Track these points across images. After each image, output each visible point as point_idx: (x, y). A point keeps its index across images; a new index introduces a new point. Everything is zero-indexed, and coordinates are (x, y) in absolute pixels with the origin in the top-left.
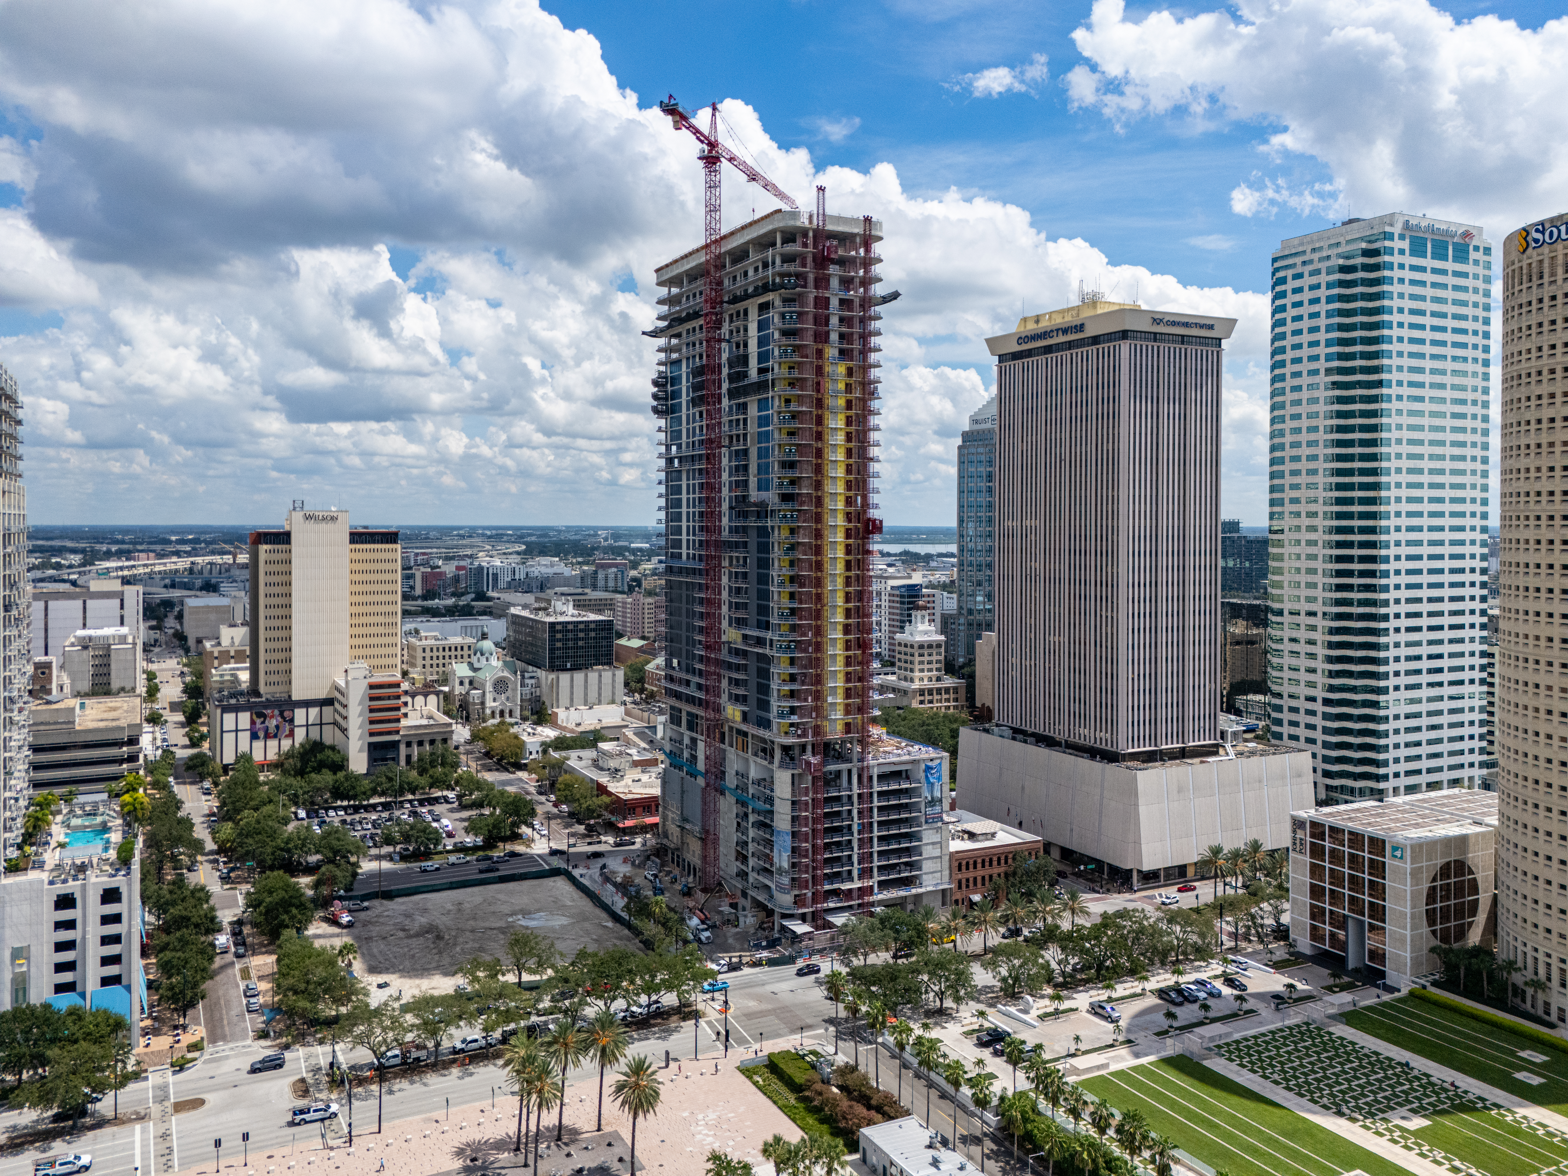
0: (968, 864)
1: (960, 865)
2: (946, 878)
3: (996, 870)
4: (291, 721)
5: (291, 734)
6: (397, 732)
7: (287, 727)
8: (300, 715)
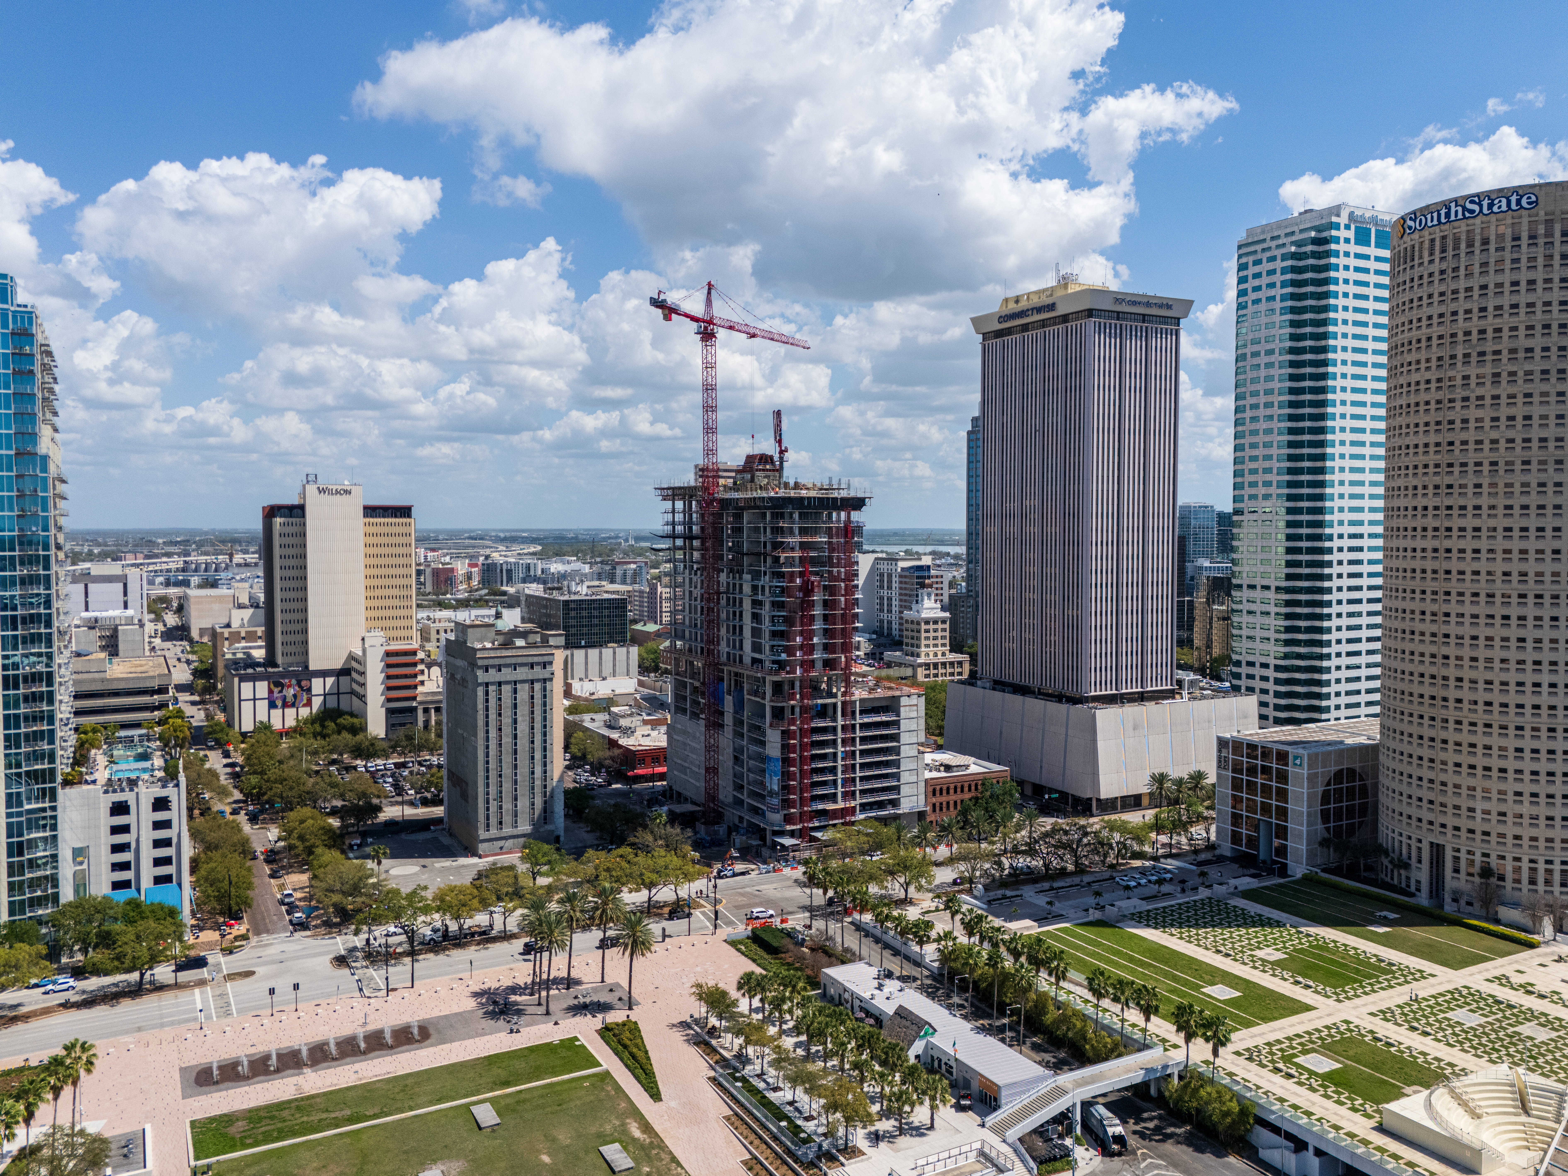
0: (941, 790)
1: (934, 790)
2: (922, 802)
3: (967, 795)
4: (309, 690)
5: (309, 703)
6: (414, 698)
7: (305, 697)
8: (318, 685)
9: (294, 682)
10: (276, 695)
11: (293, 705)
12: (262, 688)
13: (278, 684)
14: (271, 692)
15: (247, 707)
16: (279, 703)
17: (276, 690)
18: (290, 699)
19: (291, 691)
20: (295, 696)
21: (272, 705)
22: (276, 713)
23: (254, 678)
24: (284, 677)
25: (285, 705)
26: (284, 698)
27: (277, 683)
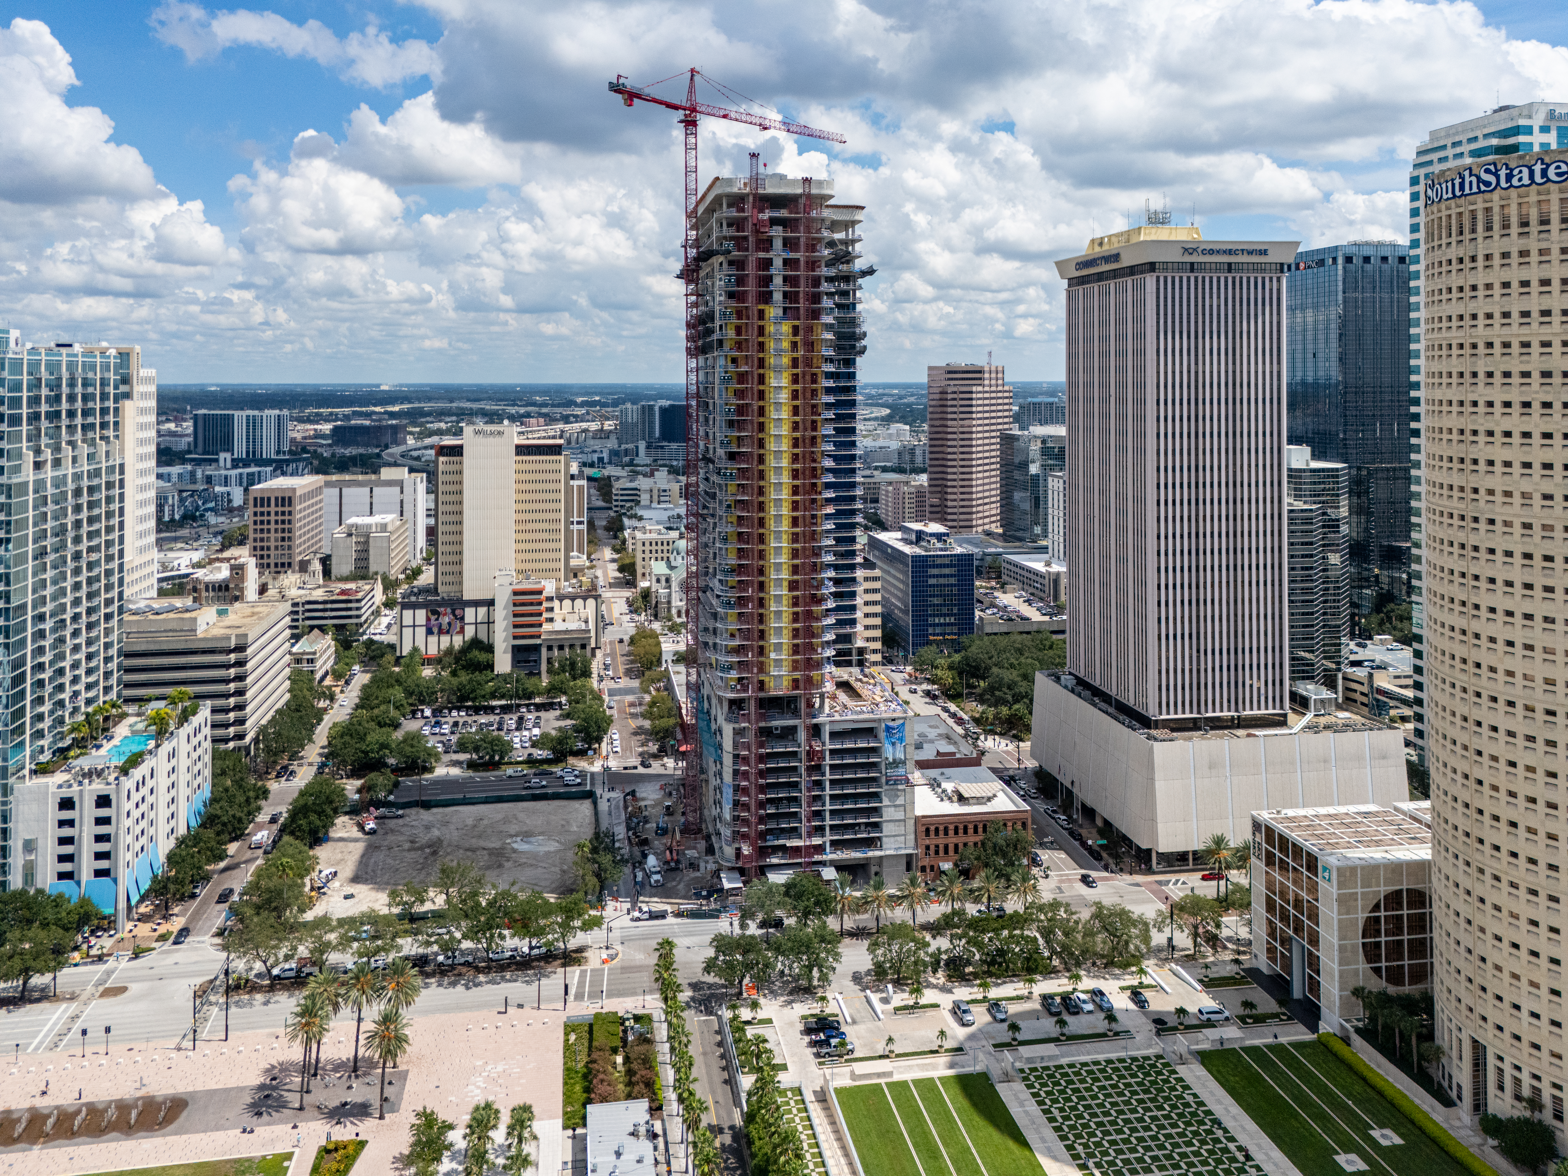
0: (937, 830)
1: (927, 831)
2: (911, 843)
3: (972, 839)
4: (462, 619)
5: (462, 631)
6: (539, 637)
7: (458, 625)
8: (469, 614)
9: (449, 610)
10: (433, 622)
11: (448, 632)
12: (421, 615)
13: (435, 612)
14: (428, 619)
15: (408, 633)
16: (435, 630)
17: (433, 618)
18: (445, 627)
19: (446, 620)
20: (449, 624)
21: (429, 632)
22: (433, 639)
23: (414, 606)
24: (440, 606)
25: (441, 632)
26: (440, 625)
27: (433, 611)
